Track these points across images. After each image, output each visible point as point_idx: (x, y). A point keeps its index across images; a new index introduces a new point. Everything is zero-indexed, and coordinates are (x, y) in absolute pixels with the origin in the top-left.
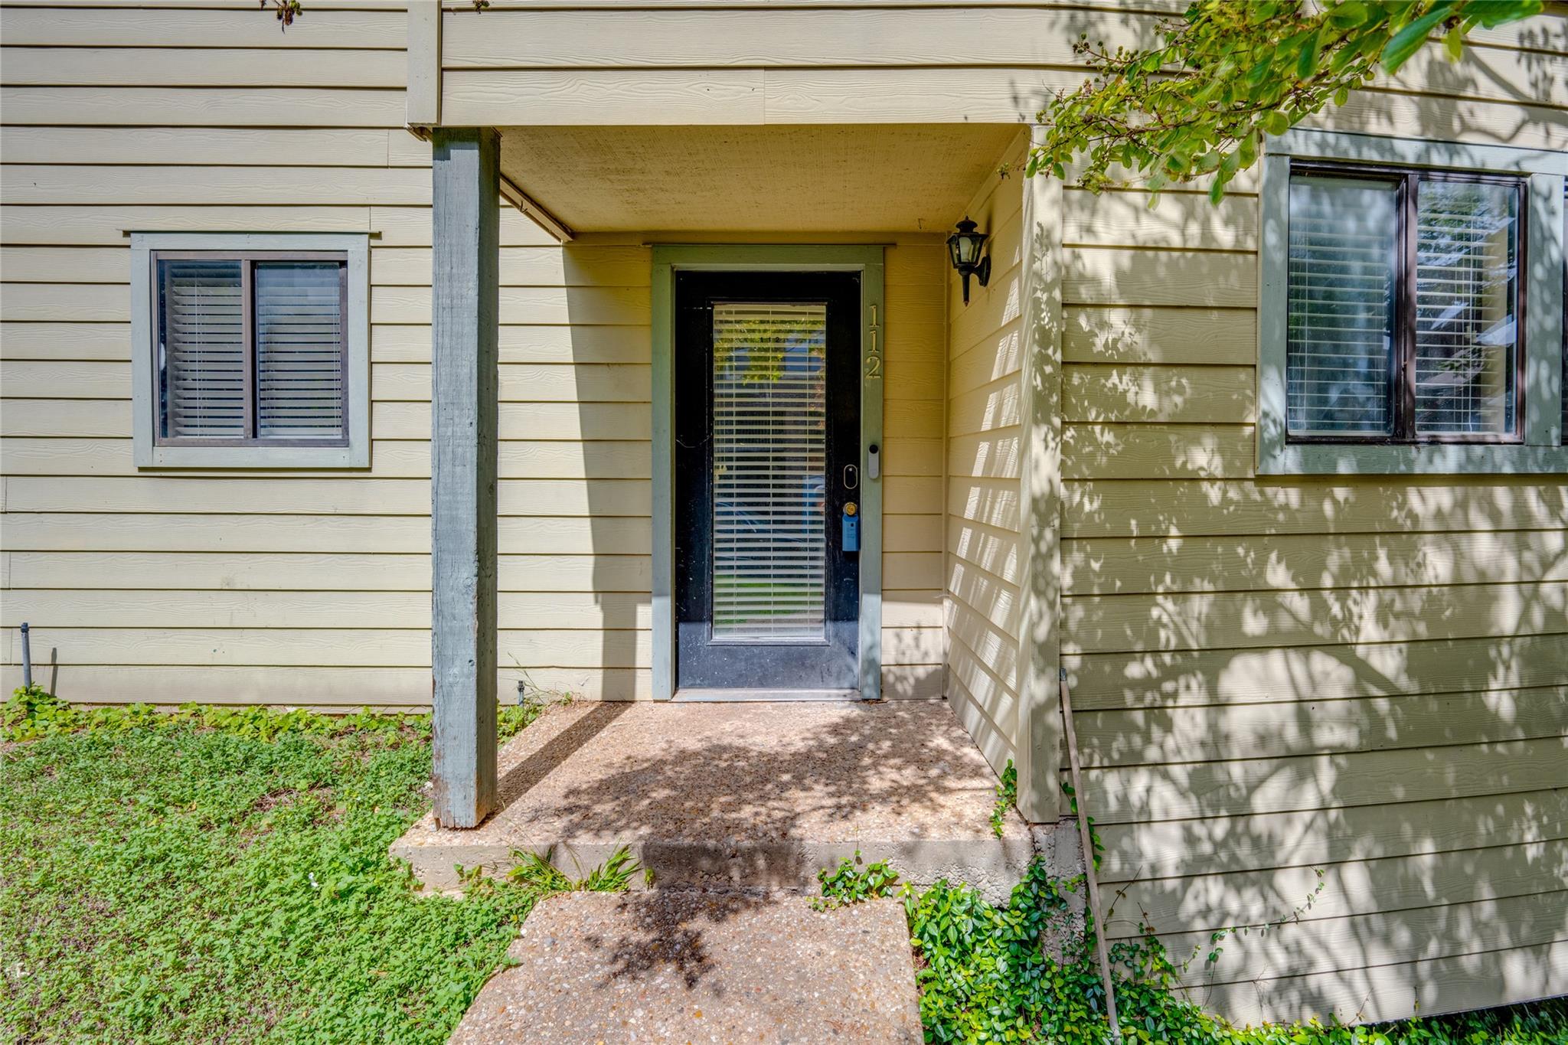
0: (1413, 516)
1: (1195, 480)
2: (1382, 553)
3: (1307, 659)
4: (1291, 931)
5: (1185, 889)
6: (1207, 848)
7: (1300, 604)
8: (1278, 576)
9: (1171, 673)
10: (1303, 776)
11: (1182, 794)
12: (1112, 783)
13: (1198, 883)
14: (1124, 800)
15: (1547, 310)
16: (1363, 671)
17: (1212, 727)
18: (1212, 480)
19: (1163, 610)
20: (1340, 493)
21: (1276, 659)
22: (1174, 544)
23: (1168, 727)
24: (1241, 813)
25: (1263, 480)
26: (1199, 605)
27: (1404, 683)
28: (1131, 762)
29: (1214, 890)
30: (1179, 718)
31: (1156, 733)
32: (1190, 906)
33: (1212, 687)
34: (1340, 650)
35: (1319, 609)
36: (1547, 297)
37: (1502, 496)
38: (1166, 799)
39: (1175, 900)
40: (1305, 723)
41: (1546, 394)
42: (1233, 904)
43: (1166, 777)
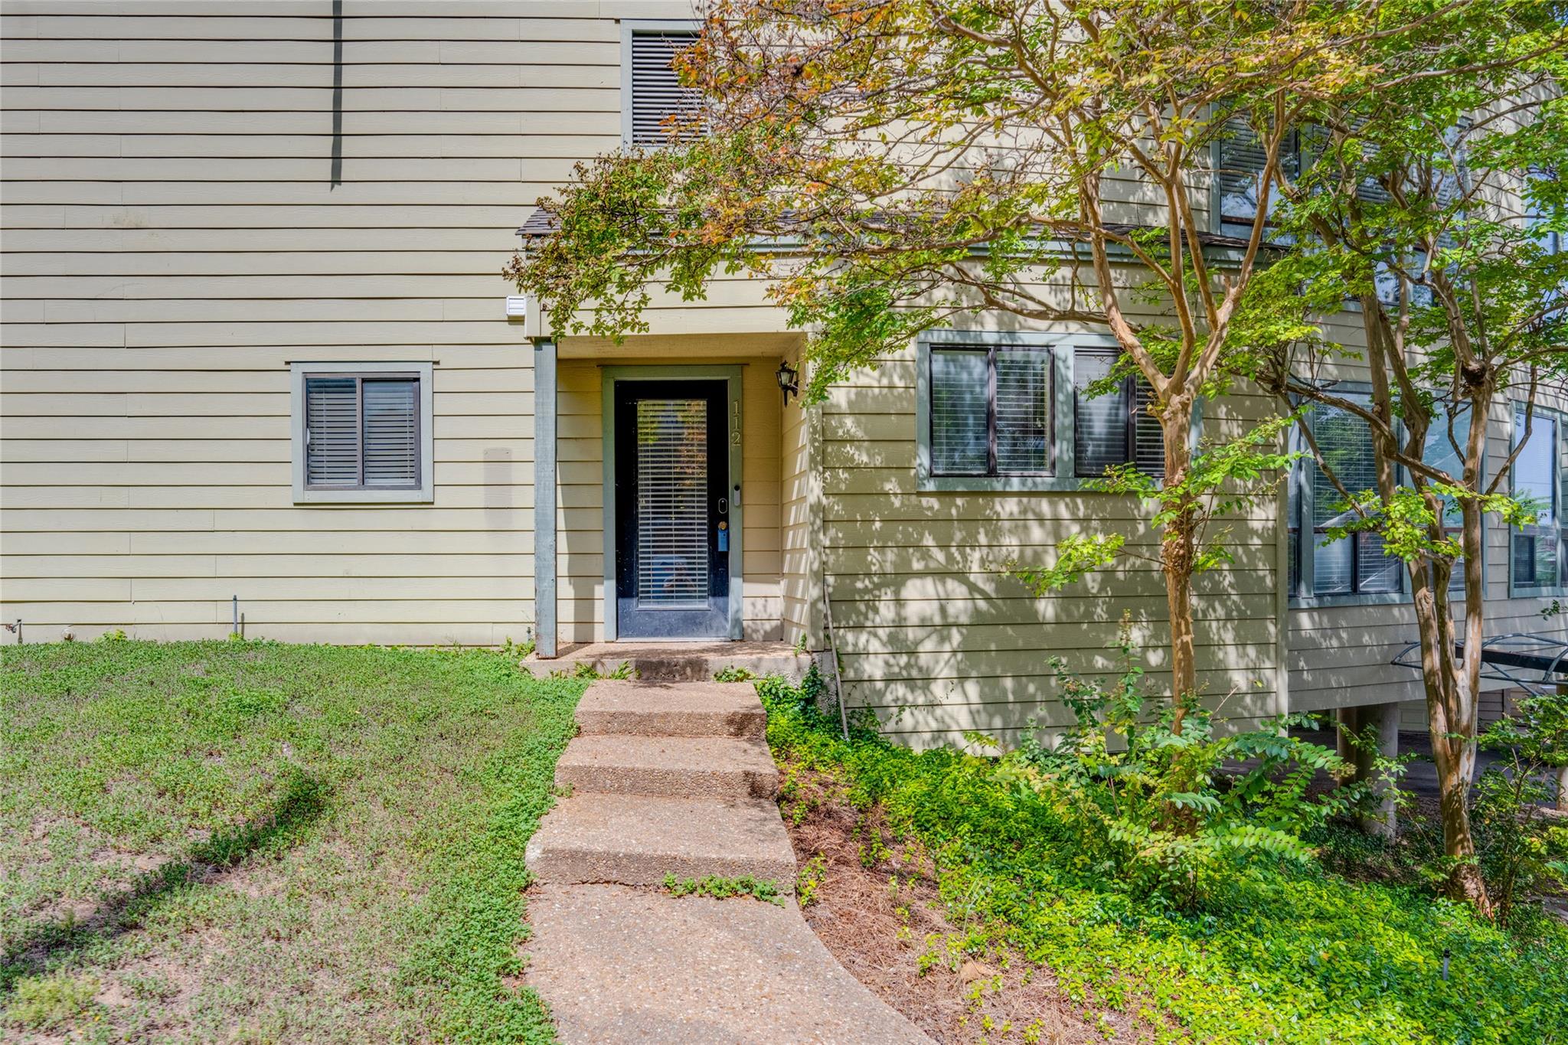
0: (998, 514)
1: (888, 494)
2: (982, 530)
3: (944, 584)
4: (938, 711)
5: (887, 687)
6: (896, 670)
7: (939, 555)
8: (928, 541)
9: (878, 587)
10: (944, 639)
11: (884, 645)
12: (850, 637)
13: (892, 686)
14: (855, 645)
15: (1065, 415)
16: (973, 588)
17: (898, 614)
18: (895, 494)
19: (873, 556)
20: (959, 501)
21: (929, 582)
22: (878, 525)
23: (876, 611)
24: (912, 653)
25: (920, 494)
26: (891, 555)
27: (993, 595)
28: (859, 627)
29: (900, 690)
30: (882, 607)
31: (871, 615)
32: (888, 698)
33: (897, 592)
34: (961, 576)
35: (950, 558)
36: (1065, 409)
37: (1045, 507)
38: (875, 645)
39: (881, 694)
40: (943, 611)
41: (1066, 458)
42: (910, 698)
43: (876, 635)
